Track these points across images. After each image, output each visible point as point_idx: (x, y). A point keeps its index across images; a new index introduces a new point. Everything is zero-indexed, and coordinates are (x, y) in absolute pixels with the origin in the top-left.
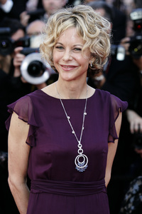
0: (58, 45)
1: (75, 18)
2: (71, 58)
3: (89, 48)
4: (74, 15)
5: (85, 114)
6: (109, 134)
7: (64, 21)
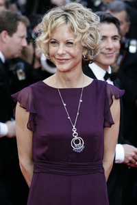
0: (52, 40)
1: (66, 16)
2: (65, 52)
3: (80, 42)
4: (65, 13)
5: (81, 101)
6: (105, 120)
7: (56, 19)
